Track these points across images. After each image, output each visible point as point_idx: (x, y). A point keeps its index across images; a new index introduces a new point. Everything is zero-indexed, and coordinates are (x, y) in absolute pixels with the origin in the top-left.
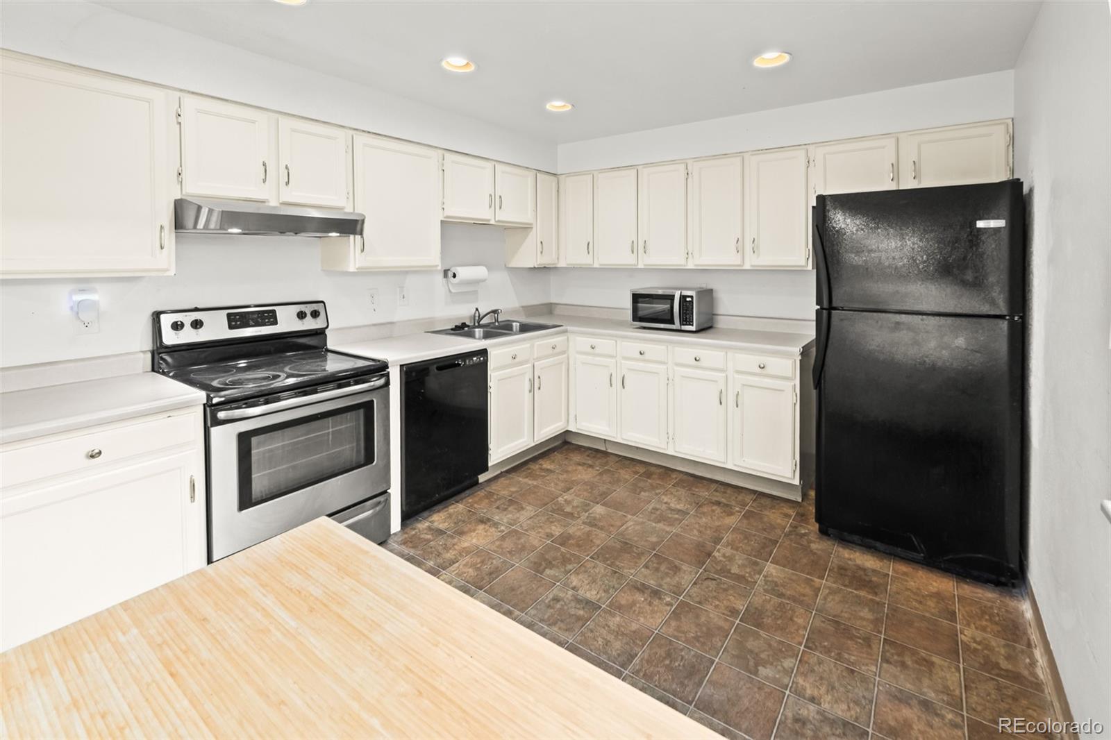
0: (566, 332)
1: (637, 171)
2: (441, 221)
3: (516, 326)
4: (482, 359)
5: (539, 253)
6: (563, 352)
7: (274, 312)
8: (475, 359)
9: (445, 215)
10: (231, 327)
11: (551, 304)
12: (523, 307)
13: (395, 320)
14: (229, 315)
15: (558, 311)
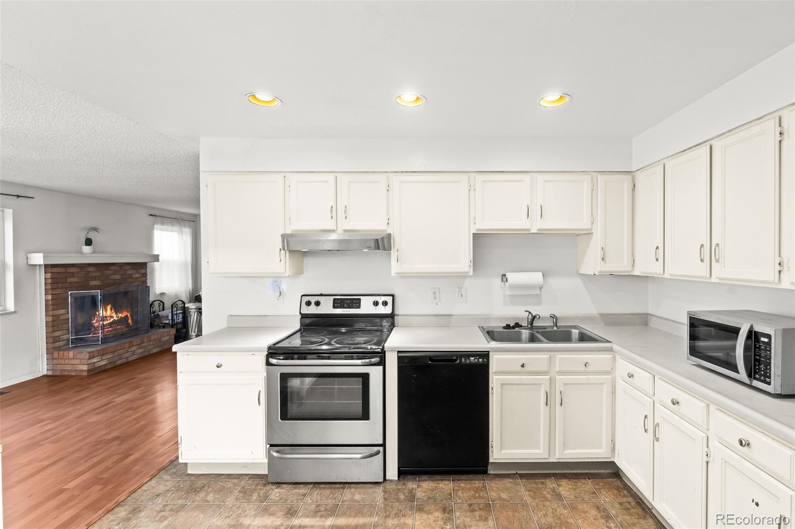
0: (611, 350)
1: (711, 147)
2: (473, 234)
3: (575, 333)
4: (481, 360)
5: (600, 260)
6: (606, 373)
7: (360, 300)
8: (471, 358)
9: (476, 229)
10: (334, 307)
11: (648, 314)
12: (601, 314)
13: (454, 312)
14: (334, 300)
15: (653, 323)
